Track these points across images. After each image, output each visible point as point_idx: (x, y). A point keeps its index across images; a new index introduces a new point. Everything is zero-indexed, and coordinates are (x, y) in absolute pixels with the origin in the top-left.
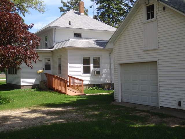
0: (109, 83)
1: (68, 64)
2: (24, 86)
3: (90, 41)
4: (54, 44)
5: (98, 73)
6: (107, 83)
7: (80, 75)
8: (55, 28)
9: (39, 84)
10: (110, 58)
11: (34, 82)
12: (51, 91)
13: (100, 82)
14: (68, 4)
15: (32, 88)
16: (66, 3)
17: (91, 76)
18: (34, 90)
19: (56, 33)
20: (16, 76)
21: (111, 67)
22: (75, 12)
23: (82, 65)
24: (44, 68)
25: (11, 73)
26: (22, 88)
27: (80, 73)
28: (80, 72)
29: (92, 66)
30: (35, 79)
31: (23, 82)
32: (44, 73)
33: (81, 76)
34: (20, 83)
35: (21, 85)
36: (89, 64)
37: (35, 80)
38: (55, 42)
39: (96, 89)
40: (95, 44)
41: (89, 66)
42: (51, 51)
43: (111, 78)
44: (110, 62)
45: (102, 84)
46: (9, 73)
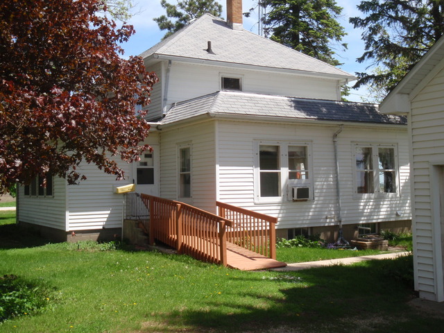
0: (332, 224)
1: (218, 167)
2: (77, 232)
3: (277, 99)
4: (165, 109)
5: (303, 195)
6: (326, 225)
7: (252, 200)
8: (169, 61)
9: (122, 226)
10: (335, 151)
11: (105, 220)
12: (162, 249)
13: (308, 222)
14: (179, 10)
15: (100, 240)
16: (174, 7)
17: (282, 204)
18: (107, 245)
19: (171, 74)
20: (51, 201)
21: (337, 177)
22: (215, 21)
23: (257, 171)
24: (135, 177)
25: (34, 194)
26: (68, 240)
27: (252, 196)
28: (252, 192)
29: (284, 172)
30: (109, 212)
31: (74, 221)
32: (138, 195)
33: (253, 204)
34: (65, 223)
35: (68, 229)
36: (276, 167)
37: (107, 216)
38: (168, 102)
39: (300, 243)
40: (291, 106)
41: (277, 173)
42: (157, 127)
43: (338, 210)
44: (336, 163)
45: (312, 228)
46: (27, 193)
